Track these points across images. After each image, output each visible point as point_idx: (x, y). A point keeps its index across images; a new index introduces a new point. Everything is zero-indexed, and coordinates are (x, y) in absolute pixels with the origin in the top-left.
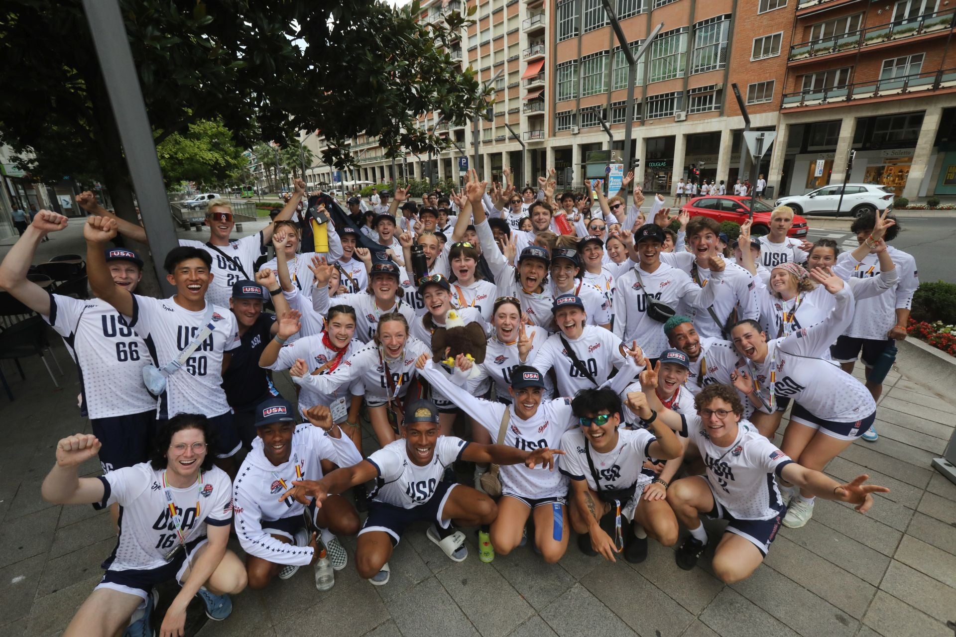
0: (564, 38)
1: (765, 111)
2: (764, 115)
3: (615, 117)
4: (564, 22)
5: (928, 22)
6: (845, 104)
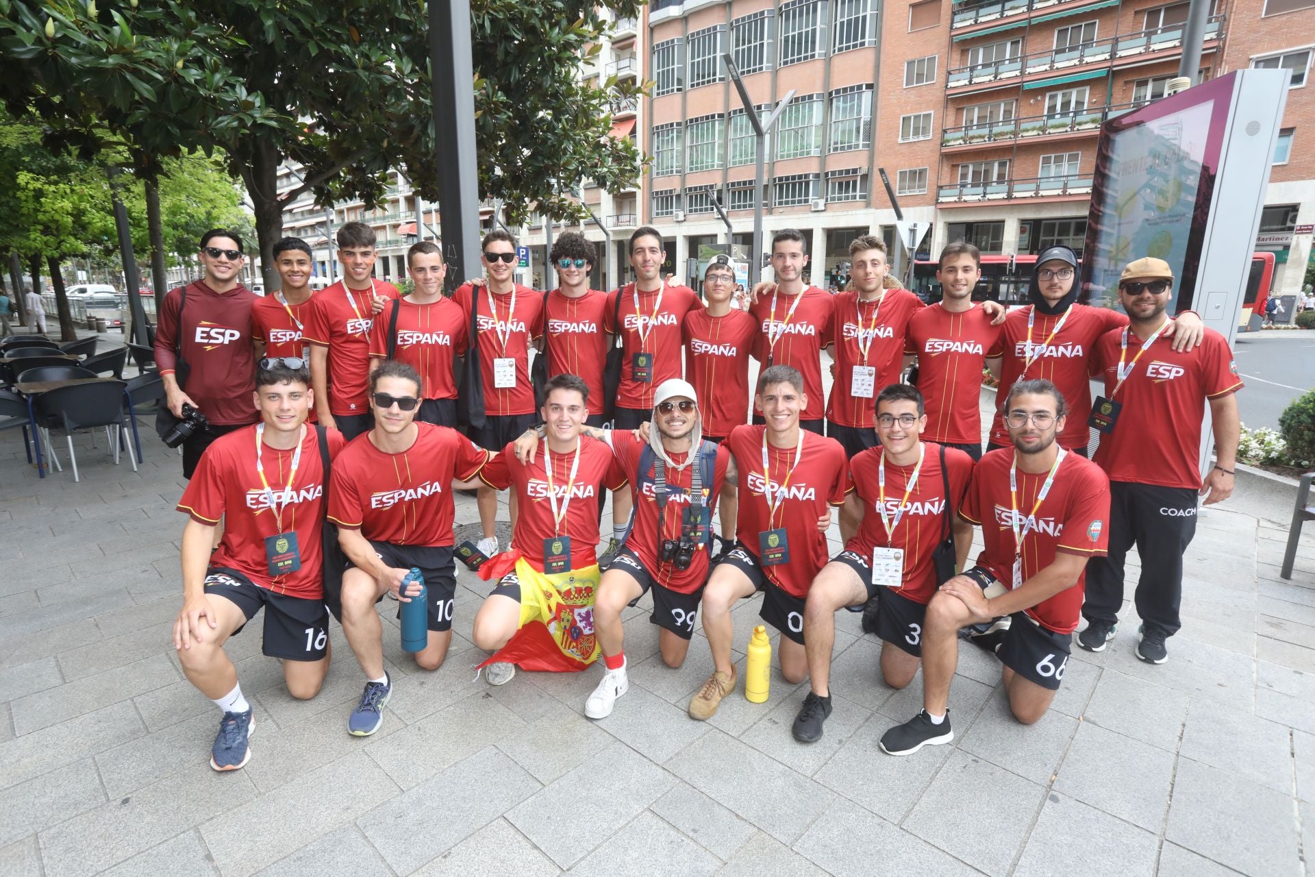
0: (663, 93)
1: (919, 205)
2: (918, 209)
3: (733, 201)
4: (663, 72)
5: (1079, 119)
6: (1006, 202)
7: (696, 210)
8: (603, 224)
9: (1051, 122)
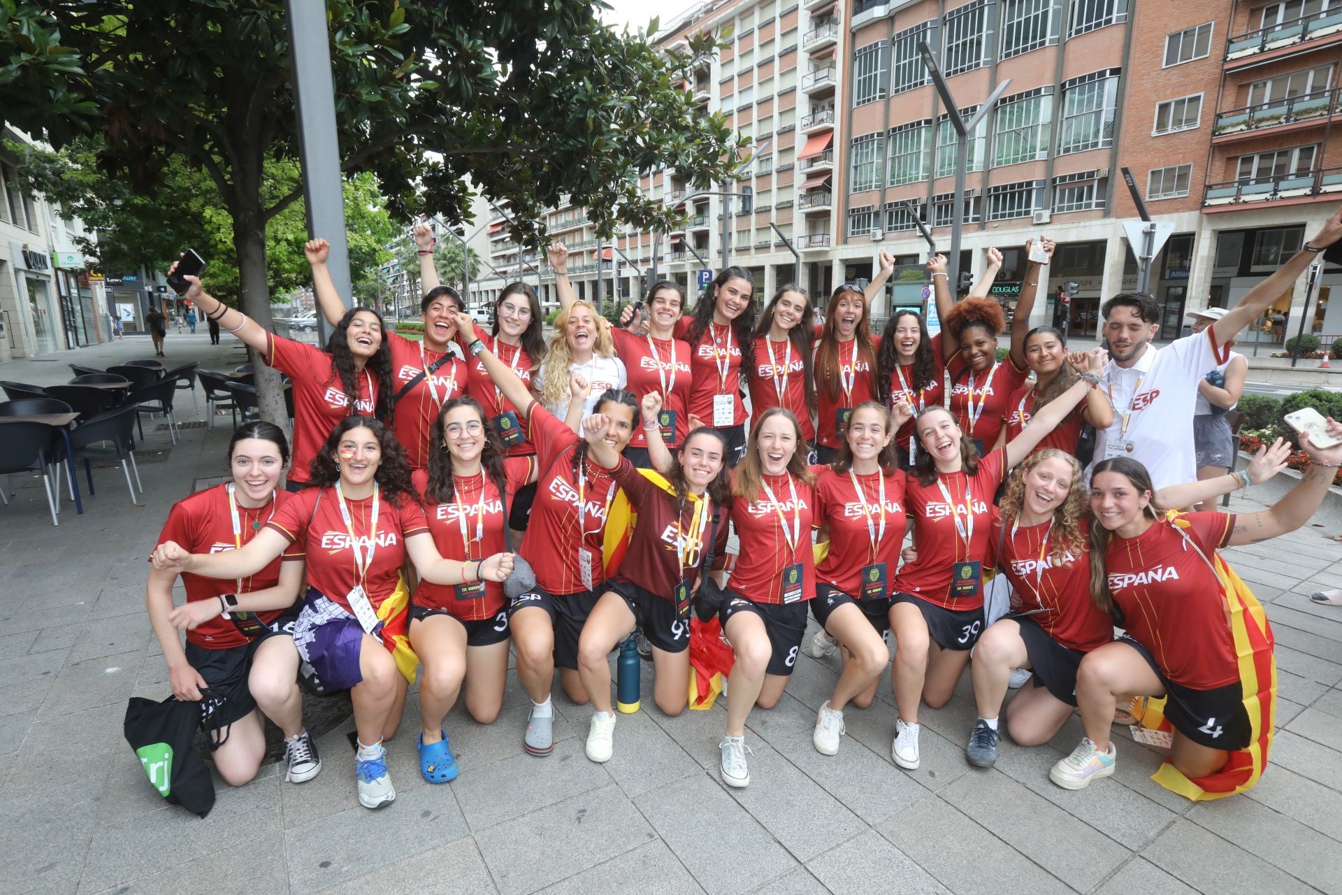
0: (864, 102)
1: (1177, 210)
2: (1175, 215)
3: (939, 217)
4: (865, 79)
6: (1310, 200)
7: (896, 228)
8: (794, 247)
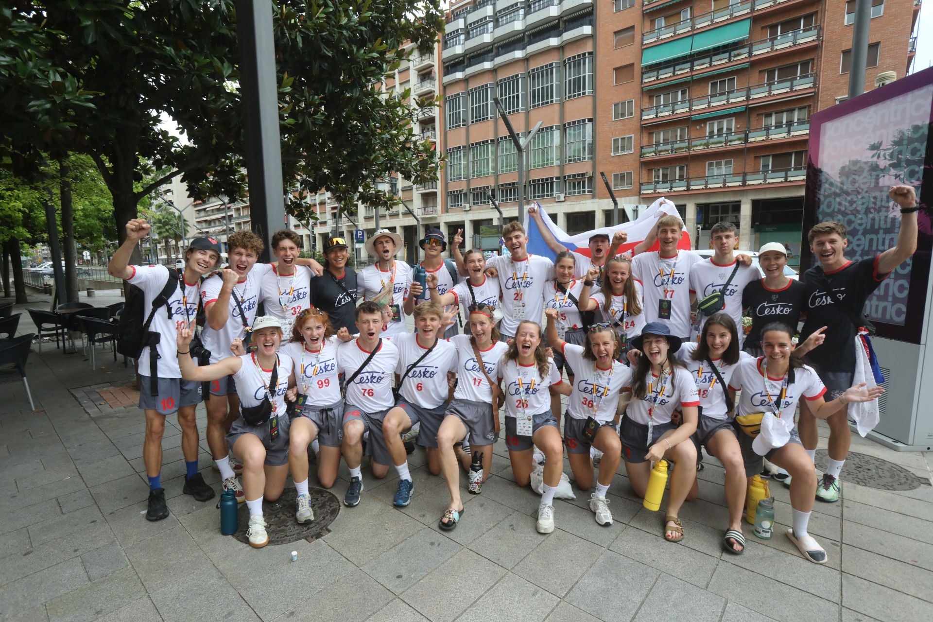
0: (453, 127)
1: (628, 196)
2: (627, 198)
3: (503, 196)
4: (453, 114)
5: (730, 138)
6: (686, 193)
7: (478, 203)
8: (415, 214)
9: (712, 140)
